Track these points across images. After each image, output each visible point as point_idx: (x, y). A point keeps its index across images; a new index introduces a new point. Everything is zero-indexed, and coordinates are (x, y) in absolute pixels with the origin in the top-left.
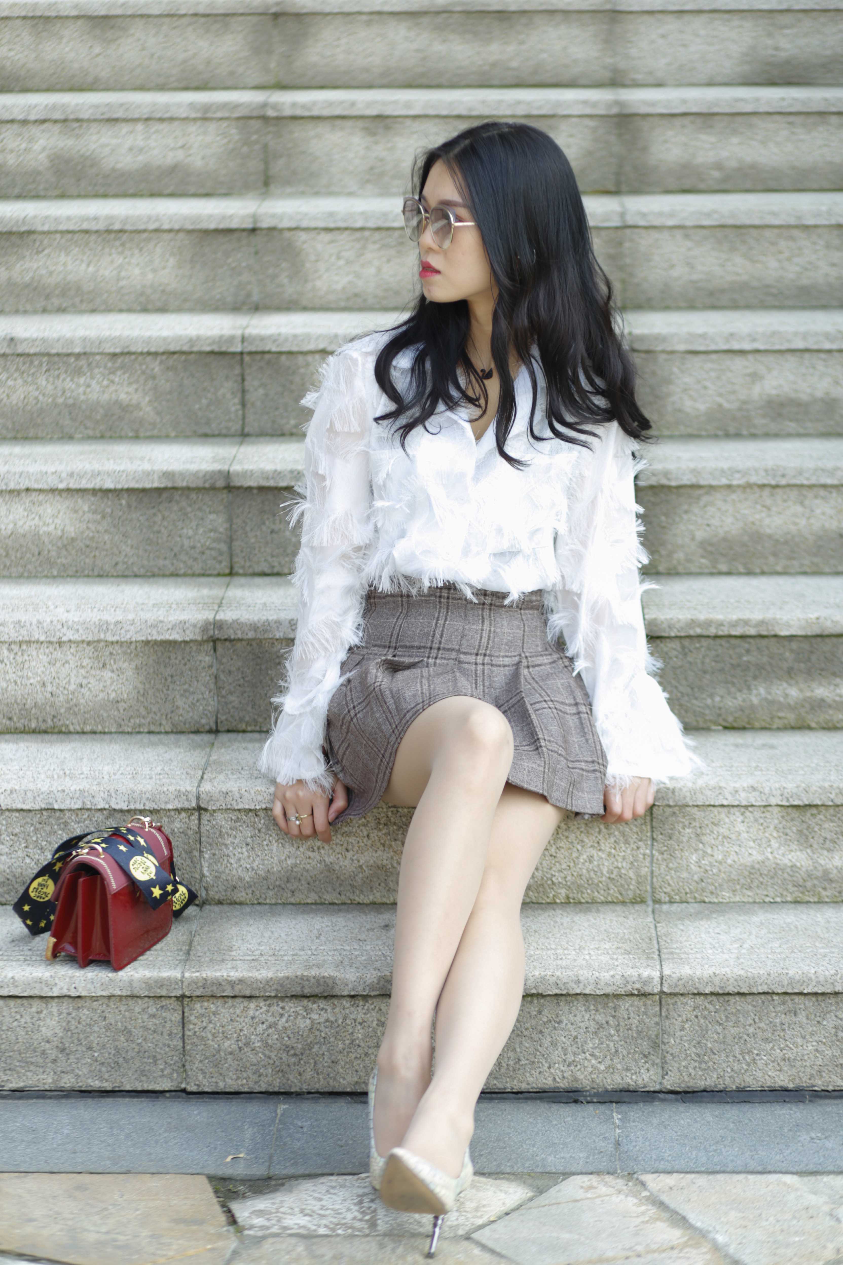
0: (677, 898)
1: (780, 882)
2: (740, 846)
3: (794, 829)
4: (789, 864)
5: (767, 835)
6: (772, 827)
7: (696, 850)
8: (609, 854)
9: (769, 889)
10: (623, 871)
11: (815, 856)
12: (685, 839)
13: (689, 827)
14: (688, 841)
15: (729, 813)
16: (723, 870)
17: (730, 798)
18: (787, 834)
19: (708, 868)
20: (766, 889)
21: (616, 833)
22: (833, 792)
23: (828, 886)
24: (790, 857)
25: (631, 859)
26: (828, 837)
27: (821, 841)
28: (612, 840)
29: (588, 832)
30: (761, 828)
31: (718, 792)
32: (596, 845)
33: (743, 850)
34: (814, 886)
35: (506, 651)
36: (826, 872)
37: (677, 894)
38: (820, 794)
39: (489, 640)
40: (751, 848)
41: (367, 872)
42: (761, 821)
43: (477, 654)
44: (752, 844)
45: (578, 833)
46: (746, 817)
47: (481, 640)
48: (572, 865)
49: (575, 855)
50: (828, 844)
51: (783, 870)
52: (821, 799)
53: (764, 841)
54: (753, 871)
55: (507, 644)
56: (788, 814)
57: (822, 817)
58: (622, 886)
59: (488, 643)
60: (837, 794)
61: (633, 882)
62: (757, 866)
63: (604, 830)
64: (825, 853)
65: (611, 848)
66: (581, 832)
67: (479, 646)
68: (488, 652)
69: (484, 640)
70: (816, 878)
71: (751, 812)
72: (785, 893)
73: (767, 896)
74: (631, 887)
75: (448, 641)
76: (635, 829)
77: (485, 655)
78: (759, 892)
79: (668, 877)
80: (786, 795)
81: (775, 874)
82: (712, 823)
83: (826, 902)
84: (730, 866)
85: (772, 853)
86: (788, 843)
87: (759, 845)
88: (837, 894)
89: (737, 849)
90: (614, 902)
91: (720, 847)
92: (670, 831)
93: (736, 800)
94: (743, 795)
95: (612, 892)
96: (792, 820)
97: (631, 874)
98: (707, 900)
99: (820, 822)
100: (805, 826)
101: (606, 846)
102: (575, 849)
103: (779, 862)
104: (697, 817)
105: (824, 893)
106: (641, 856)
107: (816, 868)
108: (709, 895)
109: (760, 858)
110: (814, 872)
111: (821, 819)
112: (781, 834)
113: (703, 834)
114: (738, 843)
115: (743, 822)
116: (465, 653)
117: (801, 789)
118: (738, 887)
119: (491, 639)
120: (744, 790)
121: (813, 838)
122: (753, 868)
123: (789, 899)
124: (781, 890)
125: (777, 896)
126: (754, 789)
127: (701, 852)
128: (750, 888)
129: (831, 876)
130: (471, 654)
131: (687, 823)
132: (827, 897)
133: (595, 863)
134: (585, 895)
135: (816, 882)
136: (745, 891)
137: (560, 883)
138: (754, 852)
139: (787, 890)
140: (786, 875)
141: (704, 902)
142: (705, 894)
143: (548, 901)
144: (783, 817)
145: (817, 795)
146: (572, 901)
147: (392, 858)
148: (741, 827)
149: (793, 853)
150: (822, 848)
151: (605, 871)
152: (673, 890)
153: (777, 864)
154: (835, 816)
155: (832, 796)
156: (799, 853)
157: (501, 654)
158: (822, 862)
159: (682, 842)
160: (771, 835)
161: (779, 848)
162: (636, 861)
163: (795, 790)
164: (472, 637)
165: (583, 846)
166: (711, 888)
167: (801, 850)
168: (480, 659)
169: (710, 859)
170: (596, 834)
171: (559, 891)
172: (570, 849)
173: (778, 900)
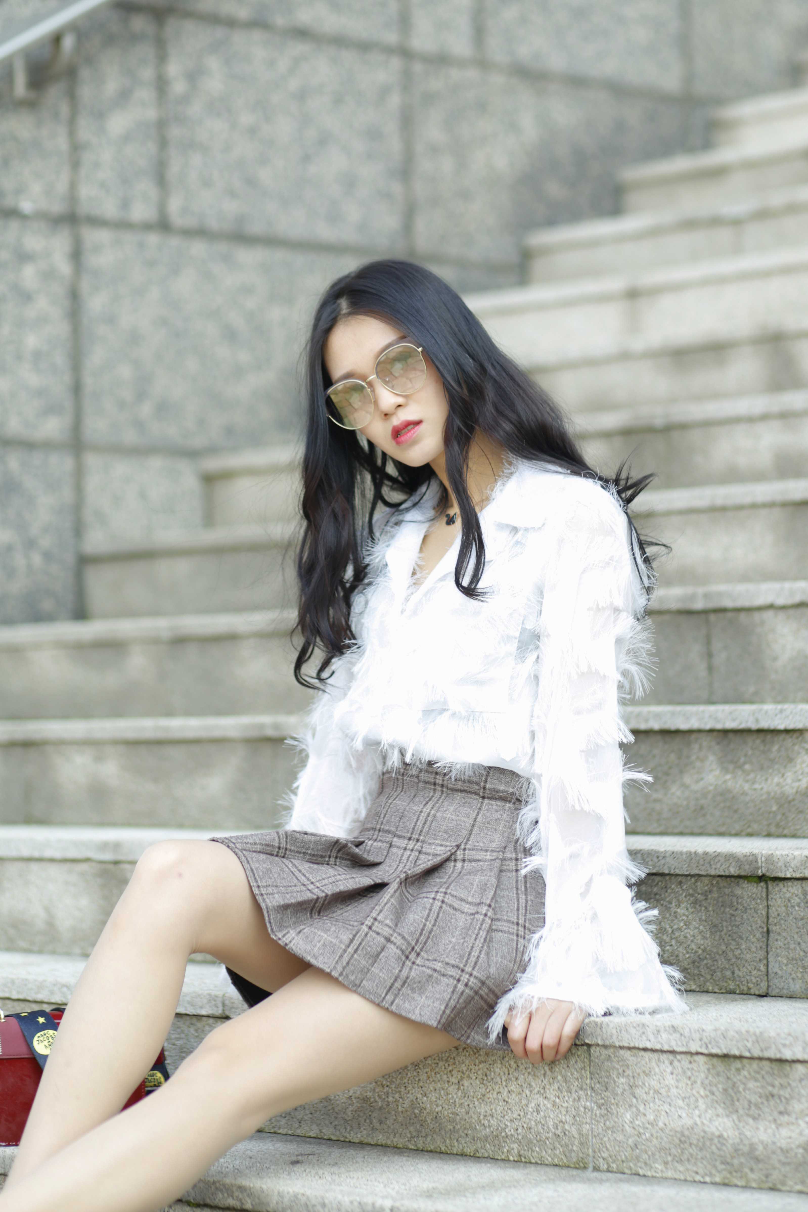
0: (614, 1166)
1: (708, 1156)
2: (670, 1105)
3: (720, 1087)
4: (717, 1133)
5: (694, 1092)
6: (699, 1082)
7: (630, 1106)
8: (554, 1104)
9: (699, 1164)
10: (567, 1127)
11: (741, 1124)
12: (619, 1091)
13: (623, 1076)
14: (622, 1094)
15: (659, 1060)
16: (655, 1135)
17: (653, 1039)
18: (713, 1094)
19: (642, 1131)
20: (695, 1164)
21: (559, 1078)
22: (750, 1040)
23: (754, 1167)
24: (717, 1123)
25: (574, 1113)
26: (753, 1100)
27: (746, 1105)
28: (556, 1086)
29: (534, 1075)
30: (689, 1083)
31: (641, 1031)
32: (542, 1091)
33: (673, 1109)
34: (741, 1164)
35: (444, 840)
36: (752, 1147)
37: (614, 1162)
38: (737, 1041)
39: (425, 824)
40: (681, 1108)
41: (356, 1105)
42: (689, 1073)
43: (410, 839)
44: (680, 1103)
45: (526, 1074)
46: (674, 1068)
47: (416, 823)
48: (522, 1114)
49: (524, 1102)
50: (754, 1111)
51: (711, 1140)
52: (738, 1048)
53: (692, 1099)
54: (683, 1139)
55: (446, 832)
56: (714, 1067)
57: (745, 1073)
58: (567, 1146)
59: (423, 827)
60: (753, 1042)
61: (576, 1142)
62: (686, 1133)
63: (548, 1073)
64: (751, 1121)
65: (555, 1096)
66: (529, 1073)
67: (414, 829)
68: (421, 838)
69: (420, 824)
70: (743, 1154)
71: (679, 1061)
72: (714, 1171)
73: (697, 1173)
74: (575, 1148)
75: (388, 822)
76: (576, 1075)
77: (418, 841)
78: (689, 1167)
79: (606, 1139)
80: (705, 1040)
81: (704, 1144)
82: (644, 1072)
83: (753, 1188)
84: (662, 1130)
85: (700, 1116)
86: (716, 1105)
87: (688, 1105)
88: (764, 1179)
89: (666, 1107)
90: (560, 1166)
91: (652, 1105)
92: (606, 1080)
93: (659, 1042)
94: (665, 1036)
95: (557, 1152)
96: (718, 1074)
97: (575, 1132)
98: (641, 1172)
99: (744, 1080)
100: (730, 1083)
101: (551, 1093)
102: (524, 1095)
103: (707, 1129)
104: (630, 1063)
105: (752, 1176)
106: (582, 1109)
107: (742, 1141)
108: (643, 1165)
109: (689, 1122)
110: (741, 1147)
111: (745, 1077)
112: (708, 1093)
113: (636, 1086)
114: (669, 1100)
115: (672, 1074)
116: (400, 837)
117: (719, 1033)
118: (670, 1158)
119: (428, 823)
120: (665, 1030)
121: (738, 1100)
122: (683, 1135)
123: (718, 1179)
124: (709, 1167)
125: (706, 1175)
126: (674, 1029)
127: (634, 1109)
128: (680, 1161)
129: (757, 1153)
130: (404, 837)
131: (621, 1071)
132: (755, 1180)
133: (542, 1114)
134: (535, 1154)
135: (743, 1160)
136: (676, 1164)
137: (512, 1135)
138: (684, 1115)
139: (715, 1166)
140: (714, 1147)
141: (639, 1175)
142: (639, 1164)
143: (503, 1157)
144: (709, 1070)
145: (734, 1042)
146: (523, 1160)
147: (374, 1090)
148: (670, 1080)
149: (720, 1120)
150: (748, 1115)
151: (551, 1124)
152: (611, 1156)
153: (705, 1132)
154: (758, 1073)
155: (749, 1045)
156: (725, 1120)
157: (437, 842)
158: (748, 1134)
159: (617, 1094)
160: (698, 1093)
161: (706, 1111)
162: (579, 1115)
163: (713, 1034)
164: (410, 818)
165: (531, 1091)
166: (645, 1156)
167: (727, 1116)
168: (411, 844)
169: (643, 1119)
170: (542, 1077)
171: (512, 1146)
172: (520, 1094)
173: (708, 1179)
